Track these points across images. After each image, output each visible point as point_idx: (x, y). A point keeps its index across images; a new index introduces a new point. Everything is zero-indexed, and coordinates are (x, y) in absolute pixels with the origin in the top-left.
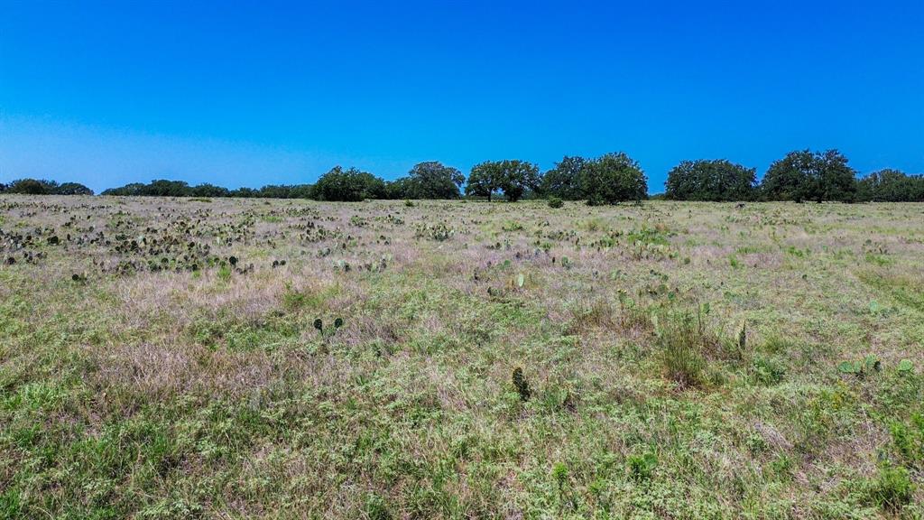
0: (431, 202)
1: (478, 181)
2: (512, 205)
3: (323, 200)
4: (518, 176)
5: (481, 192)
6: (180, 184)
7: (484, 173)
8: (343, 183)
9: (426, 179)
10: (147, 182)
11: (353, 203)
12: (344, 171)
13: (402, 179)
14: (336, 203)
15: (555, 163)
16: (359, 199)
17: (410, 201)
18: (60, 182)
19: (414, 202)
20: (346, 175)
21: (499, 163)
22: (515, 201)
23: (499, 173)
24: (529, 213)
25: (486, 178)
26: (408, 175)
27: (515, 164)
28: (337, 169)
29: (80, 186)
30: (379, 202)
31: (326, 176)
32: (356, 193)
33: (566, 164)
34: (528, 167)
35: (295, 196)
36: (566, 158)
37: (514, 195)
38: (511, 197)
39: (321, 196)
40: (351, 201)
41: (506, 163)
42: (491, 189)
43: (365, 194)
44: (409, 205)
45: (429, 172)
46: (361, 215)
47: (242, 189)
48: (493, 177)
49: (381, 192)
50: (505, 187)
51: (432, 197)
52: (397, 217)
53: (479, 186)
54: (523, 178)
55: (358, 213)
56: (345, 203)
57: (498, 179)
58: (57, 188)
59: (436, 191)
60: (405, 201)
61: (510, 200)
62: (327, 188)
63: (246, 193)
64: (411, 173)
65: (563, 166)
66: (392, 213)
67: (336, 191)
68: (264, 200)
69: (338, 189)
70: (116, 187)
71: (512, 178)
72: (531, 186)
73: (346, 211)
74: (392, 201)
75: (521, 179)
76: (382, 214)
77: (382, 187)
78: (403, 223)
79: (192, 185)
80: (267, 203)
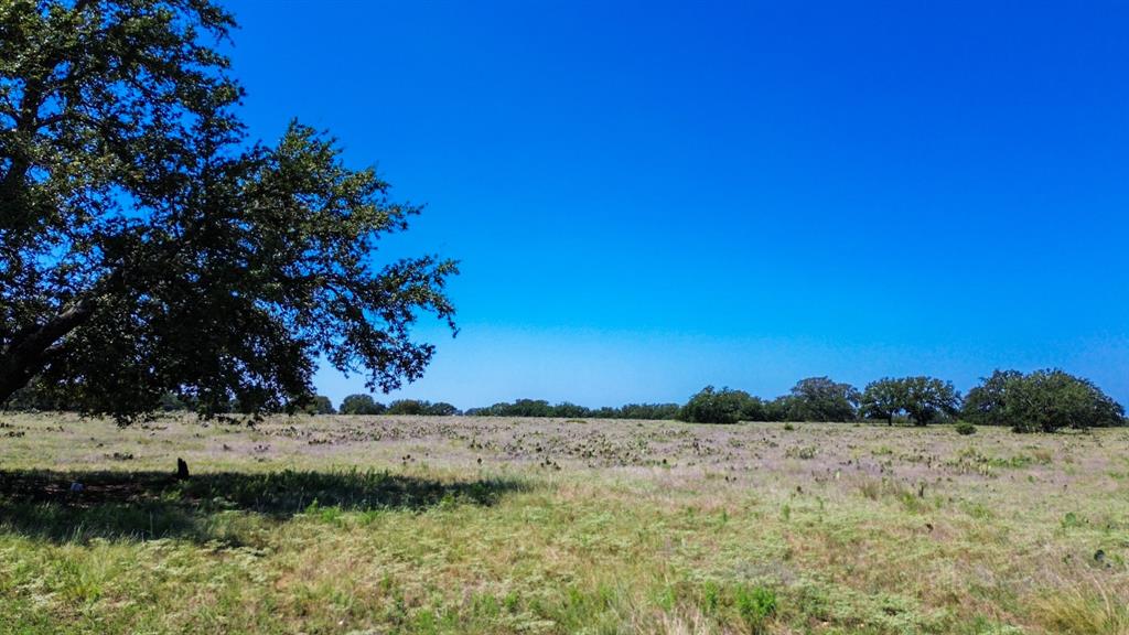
0: (816, 425)
1: (874, 401)
2: (920, 430)
3: (694, 422)
4: (925, 395)
5: (880, 415)
6: (541, 403)
7: (883, 392)
8: (715, 404)
9: (812, 398)
10: (512, 402)
11: (727, 425)
12: (716, 391)
13: (784, 397)
14: (708, 425)
15: (982, 379)
16: (734, 421)
17: (790, 424)
18: (433, 402)
19: (795, 425)
20: (718, 396)
21: (900, 381)
22: (924, 425)
23: (901, 392)
24: (943, 441)
25: (885, 399)
26: (790, 393)
27: (922, 381)
28: (709, 389)
29: (449, 406)
30: (755, 424)
31: (696, 396)
32: (729, 415)
33: (998, 380)
34: (939, 385)
35: (659, 417)
36: (997, 373)
37: (923, 418)
38: (919, 420)
39: (692, 418)
40: (724, 423)
41: (910, 380)
42: (891, 412)
43: (739, 415)
44: (788, 428)
45: (816, 390)
46: (736, 437)
47: (603, 409)
48: (892, 397)
49: (757, 413)
50: (910, 408)
51: (821, 419)
52: (772, 440)
53: (875, 407)
54: (933, 398)
55: (733, 435)
56: (718, 426)
57: (899, 400)
58: (431, 408)
59: (826, 413)
60: (784, 424)
61: (917, 425)
62: (699, 409)
63: (607, 414)
64: (794, 390)
65: (992, 382)
66: (768, 437)
67: (708, 412)
68: (636, 421)
69: (712, 410)
70: (486, 406)
71: (917, 397)
72: (944, 407)
73: (721, 434)
74: (771, 424)
75: (930, 397)
76: (757, 437)
77: (759, 407)
78: (777, 446)
79: (552, 404)
80: (640, 425)
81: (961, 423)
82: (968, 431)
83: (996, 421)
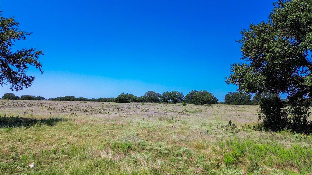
0: (150, 103)
1: (164, 97)
2: (174, 105)
3: (118, 103)
5: (166, 101)
6: (73, 97)
7: (166, 95)
8: (125, 98)
9: (150, 96)
11: (127, 103)
12: (125, 94)
14: (122, 103)
15: (189, 92)
16: (129, 102)
18: (36, 96)
19: (145, 103)
21: (171, 92)
22: (176, 103)
23: (171, 95)
24: (179, 107)
25: (167, 97)
26: (144, 95)
27: (176, 92)
28: (123, 94)
29: (42, 97)
30: (135, 103)
31: (119, 95)
32: (128, 100)
34: (179, 94)
35: (109, 101)
36: (192, 90)
37: (175, 102)
39: (118, 101)
41: (173, 92)
42: (168, 100)
43: (131, 101)
44: (143, 104)
45: (151, 94)
46: (129, 106)
47: (92, 99)
48: (169, 96)
49: (136, 100)
50: (173, 99)
51: (151, 102)
52: (138, 107)
53: (164, 99)
55: (128, 106)
56: (125, 103)
58: (36, 98)
59: (153, 100)
60: (142, 103)
61: (174, 103)
62: (120, 99)
63: (94, 100)
64: (145, 94)
65: (191, 93)
66: (137, 106)
67: (122, 100)
68: (102, 102)
69: (123, 99)
70: (55, 98)
71: (174, 96)
72: (180, 99)
73: (125, 105)
74: (139, 103)
75: (177, 96)
76: (135, 106)
78: (140, 108)
79: (77, 97)
80: (103, 103)
81: (184, 103)
82: (185, 105)
83: (191, 102)
